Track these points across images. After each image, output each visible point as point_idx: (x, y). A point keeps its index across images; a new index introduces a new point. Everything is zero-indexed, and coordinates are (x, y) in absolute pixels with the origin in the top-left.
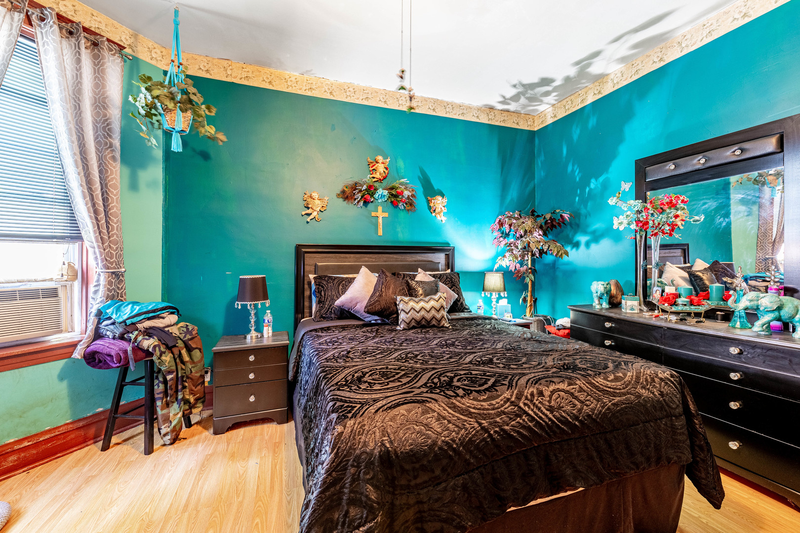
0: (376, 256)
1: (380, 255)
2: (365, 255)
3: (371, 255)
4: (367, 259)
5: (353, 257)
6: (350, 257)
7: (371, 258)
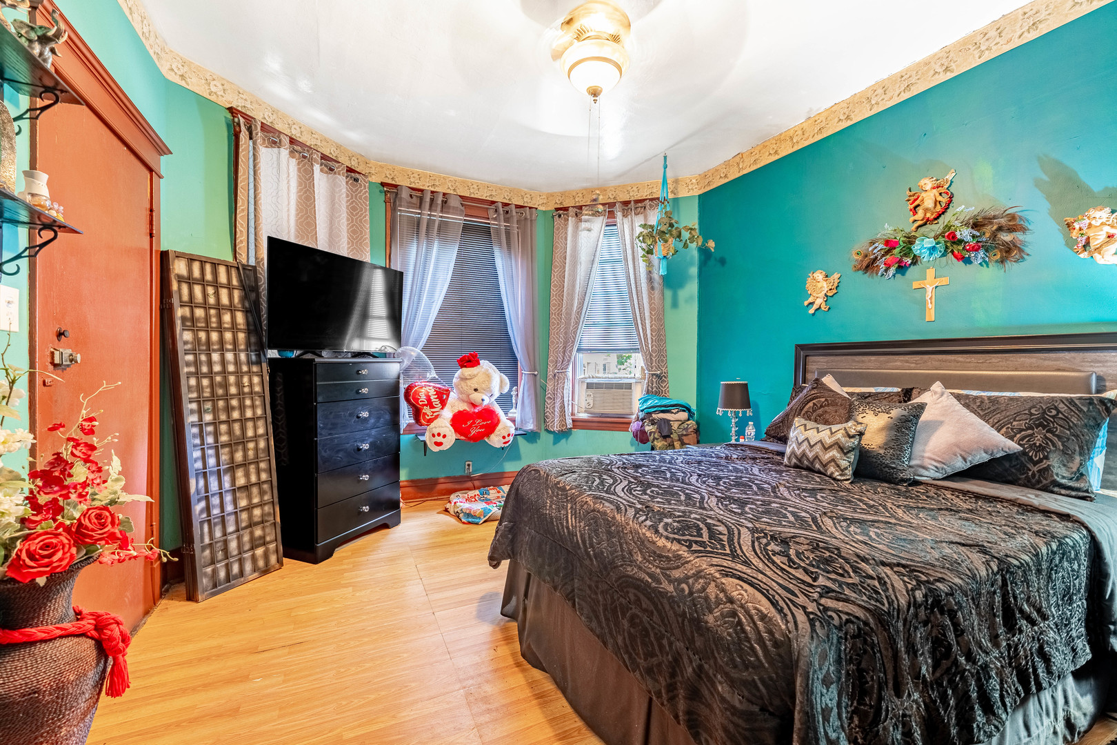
0: (917, 358)
1: (926, 357)
2: (896, 357)
3: (907, 358)
4: (899, 364)
5: (875, 361)
6: (870, 361)
7: (907, 362)
